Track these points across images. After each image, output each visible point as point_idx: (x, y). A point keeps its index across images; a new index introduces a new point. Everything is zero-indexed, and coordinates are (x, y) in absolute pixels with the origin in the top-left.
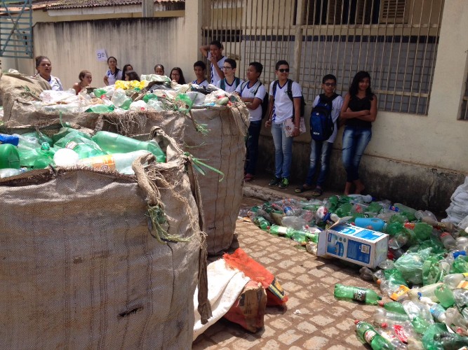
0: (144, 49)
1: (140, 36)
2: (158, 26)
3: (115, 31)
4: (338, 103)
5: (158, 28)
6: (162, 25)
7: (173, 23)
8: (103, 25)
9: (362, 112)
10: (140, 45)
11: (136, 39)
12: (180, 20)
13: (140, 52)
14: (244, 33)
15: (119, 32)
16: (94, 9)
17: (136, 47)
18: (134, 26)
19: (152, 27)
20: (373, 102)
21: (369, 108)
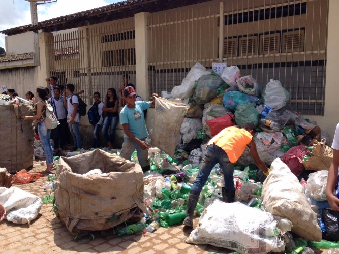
0: (23, 83)
1: (21, 77)
2: (29, 71)
3: (10, 75)
4: (101, 105)
5: (29, 72)
6: (31, 70)
7: (36, 68)
8: (5, 72)
9: (111, 108)
10: (22, 82)
11: (20, 78)
12: (39, 67)
13: (22, 86)
14: (81, 72)
15: (12, 75)
16: (12, 62)
17: (20, 83)
18: (18, 71)
19: (27, 72)
20: (116, 103)
21: (114, 107)
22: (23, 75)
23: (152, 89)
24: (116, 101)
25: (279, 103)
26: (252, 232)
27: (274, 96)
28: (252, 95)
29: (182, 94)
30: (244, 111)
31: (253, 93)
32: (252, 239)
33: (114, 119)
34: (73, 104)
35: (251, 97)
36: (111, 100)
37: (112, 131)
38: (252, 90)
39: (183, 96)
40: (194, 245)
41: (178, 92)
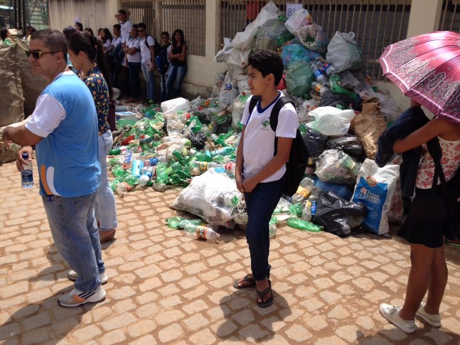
9: (178, 55)
20: (183, 49)
21: (181, 53)
22: (95, 6)
23: (222, 34)
24: (184, 46)
25: (340, 64)
26: (212, 201)
27: (336, 54)
28: (314, 51)
29: (243, 44)
30: (293, 72)
31: (315, 49)
32: (211, 208)
33: (180, 69)
34: (148, 47)
35: (312, 53)
36: (179, 45)
37: (177, 85)
38: (312, 45)
39: (244, 47)
40: (174, 209)
41: (239, 40)
